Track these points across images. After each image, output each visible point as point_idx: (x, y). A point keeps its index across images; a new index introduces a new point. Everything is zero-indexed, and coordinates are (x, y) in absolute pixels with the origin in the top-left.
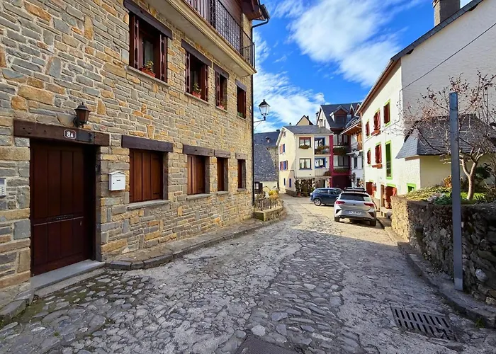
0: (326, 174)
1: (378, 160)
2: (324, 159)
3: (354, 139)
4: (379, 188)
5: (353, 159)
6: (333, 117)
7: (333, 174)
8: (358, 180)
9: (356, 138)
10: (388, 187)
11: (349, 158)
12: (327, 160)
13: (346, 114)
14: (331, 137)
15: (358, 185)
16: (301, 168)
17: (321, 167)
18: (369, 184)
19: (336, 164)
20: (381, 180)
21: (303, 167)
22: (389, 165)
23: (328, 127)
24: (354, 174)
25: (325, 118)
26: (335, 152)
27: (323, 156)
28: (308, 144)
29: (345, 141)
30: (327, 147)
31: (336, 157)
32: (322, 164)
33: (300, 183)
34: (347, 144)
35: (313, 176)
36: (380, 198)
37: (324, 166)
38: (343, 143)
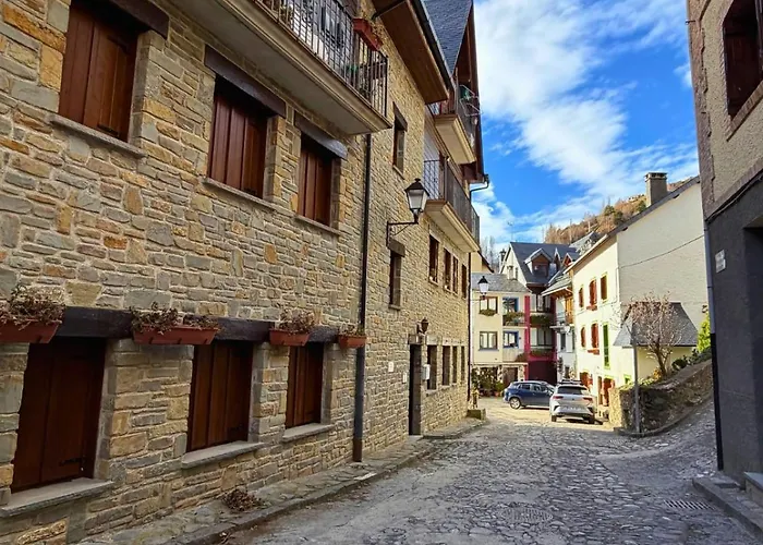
0: (520, 359)
1: (595, 344)
2: (516, 334)
3: (561, 305)
4: (596, 381)
5: (558, 336)
6: (530, 266)
7: (530, 358)
8: (567, 368)
9: (564, 303)
10: (606, 379)
11: (553, 333)
12: (521, 335)
13: (550, 262)
14: (527, 298)
15: (567, 376)
16: (481, 348)
17: (512, 345)
18: (584, 376)
19: (534, 341)
20: (597, 370)
21: (485, 346)
22: (606, 352)
23: (522, 281)
24: (561, 361)
25: (516, 265)
26: (533, 322)
27: (515, 329)
28: (492, 307)
29: (548, 306)
30: (522, 315)
31: (534, 331)
32: (512, 341)
33: (478, 373)
34: (550, 310)
35: (500, 361)
36: (597, 394)
37: (516, 344)
38: (545, 310)
